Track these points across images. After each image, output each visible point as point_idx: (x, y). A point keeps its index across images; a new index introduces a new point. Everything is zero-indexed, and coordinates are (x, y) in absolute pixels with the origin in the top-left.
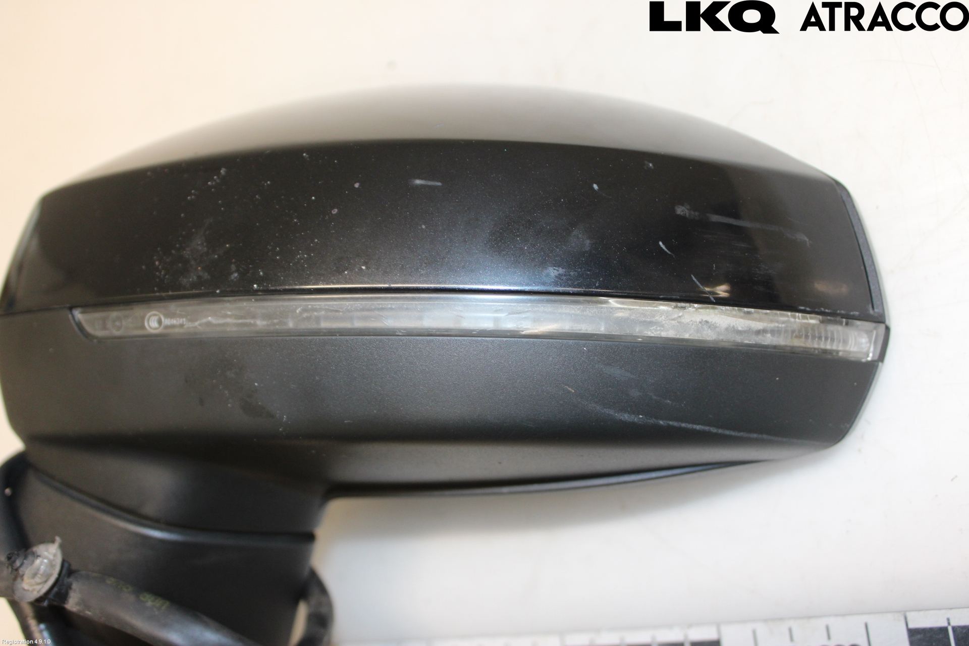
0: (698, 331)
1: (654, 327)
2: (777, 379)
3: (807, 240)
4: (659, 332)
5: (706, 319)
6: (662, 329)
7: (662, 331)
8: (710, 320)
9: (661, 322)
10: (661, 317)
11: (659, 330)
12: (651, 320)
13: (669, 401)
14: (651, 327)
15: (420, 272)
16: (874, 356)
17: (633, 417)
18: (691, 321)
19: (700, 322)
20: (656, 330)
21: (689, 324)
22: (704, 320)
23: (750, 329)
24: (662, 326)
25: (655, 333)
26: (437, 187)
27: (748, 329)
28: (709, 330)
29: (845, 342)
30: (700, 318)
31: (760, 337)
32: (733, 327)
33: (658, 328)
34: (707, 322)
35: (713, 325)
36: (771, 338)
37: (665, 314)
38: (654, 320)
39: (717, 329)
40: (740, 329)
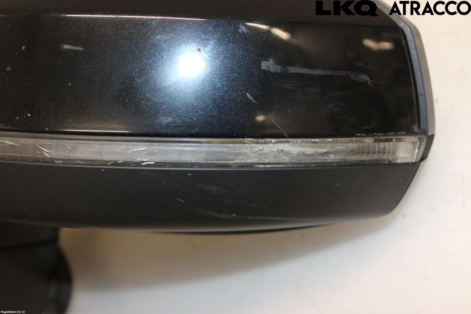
0: (275, 157)
1: (242, 157)
2: (338, 184)
3: (369, 80)
4: (245, 160)
5: (282, 149)
6: (248, 157)
7: (248, 159)
8: (285, 149)
9: (247, 153)
10: (247, 149)
11: (245, 159)
12: (239, 152)
13: (254, 205)
14: (239, 157)
15: (68, 120)
16: (417, 158)
17: (228, 215)
18: (270, 151)
19: (277, 151)
20: (243, 159)
21: (269, 153)
22: (280, 149)
23: (316, 153)
24: (248, 156)
25: (242, 161)
26: (79, 51)
27: (315, 153)
28: (284, 156)
29: (394, 153)
30: (277, 148)
31: (325, 157)
32: (303, 152)
33: (245, 157)
34: (282, 151)
35: (287, 152)
36: (333, 157)
37: (249, 147)
38: (241, 152)
39: (291, 155)
40: (309, 153)
